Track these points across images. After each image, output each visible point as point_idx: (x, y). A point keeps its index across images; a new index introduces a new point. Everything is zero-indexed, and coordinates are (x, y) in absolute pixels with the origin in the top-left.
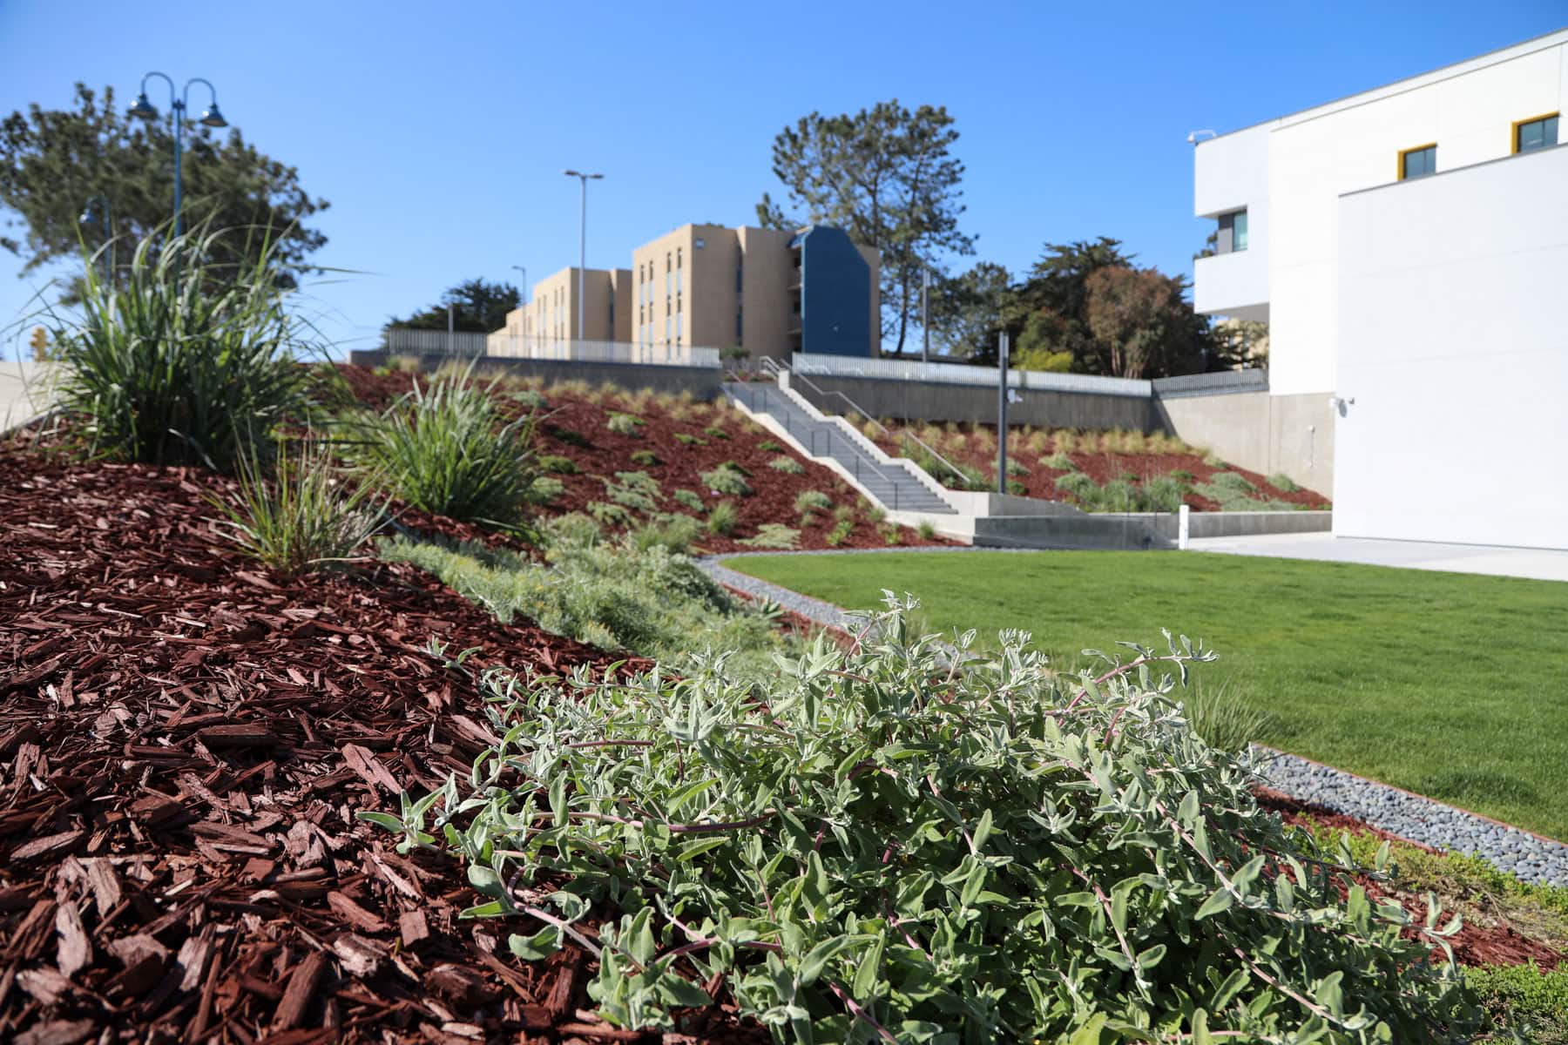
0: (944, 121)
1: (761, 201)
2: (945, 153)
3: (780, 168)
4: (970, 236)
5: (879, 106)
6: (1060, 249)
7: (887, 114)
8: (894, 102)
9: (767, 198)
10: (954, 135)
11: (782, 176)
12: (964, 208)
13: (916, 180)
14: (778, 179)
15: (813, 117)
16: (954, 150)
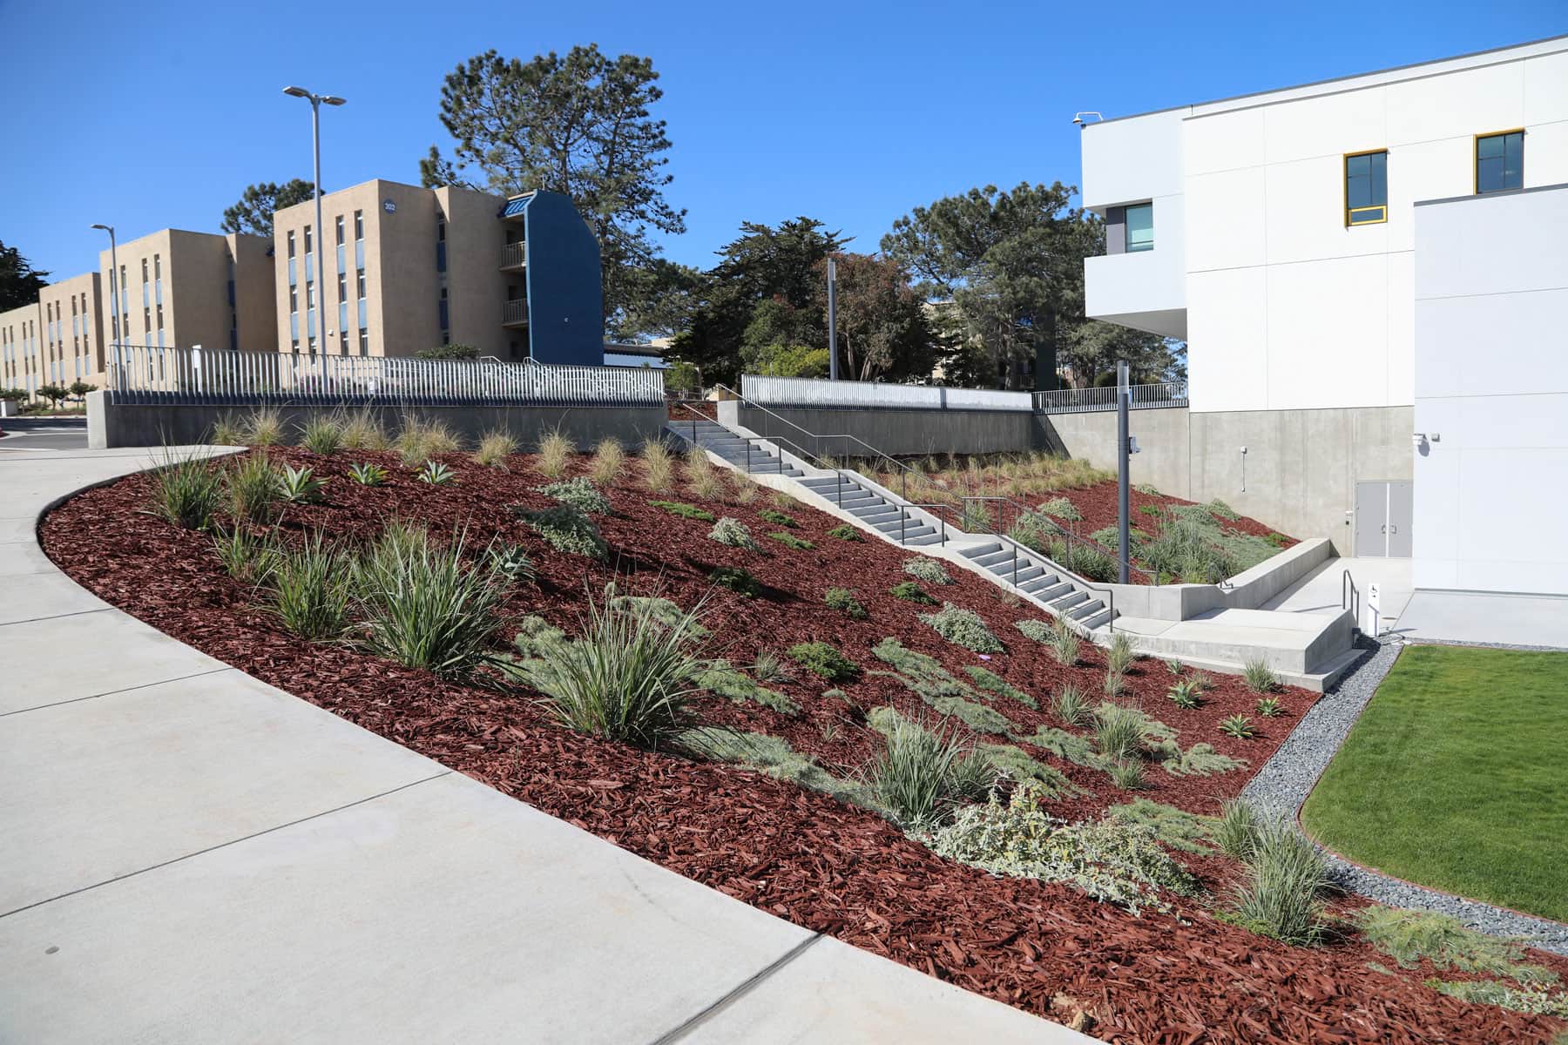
0: (648, 76)
1: (428, 157)
2: (645, 114)
3: (449, 116)
4: (678, 212)
5: (577, 50)
6: (757, 229)
7: (583, 60)
8: (594, 47)
9: (435, 153)
10: (656, 94)
11: (452, 128)
12: (670, 179)
13: (613, 142)
14: (446, 130)
15: (489, 57)
16: (655, 112)
